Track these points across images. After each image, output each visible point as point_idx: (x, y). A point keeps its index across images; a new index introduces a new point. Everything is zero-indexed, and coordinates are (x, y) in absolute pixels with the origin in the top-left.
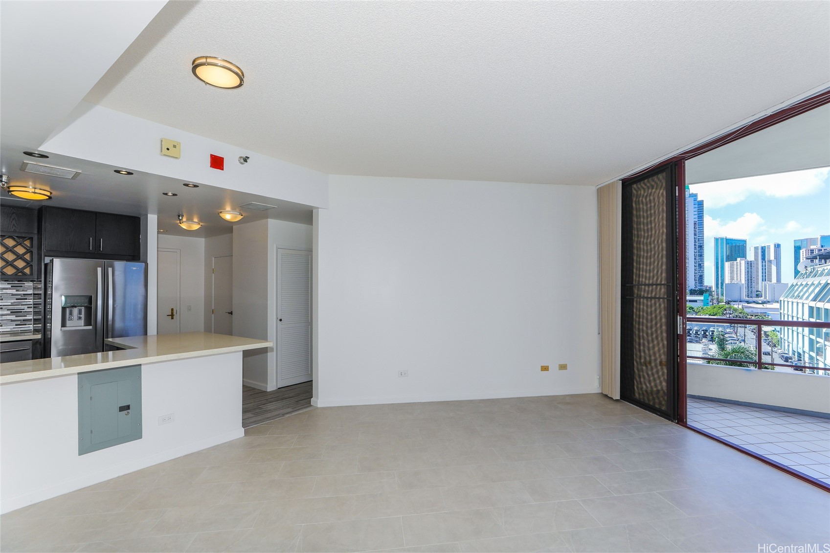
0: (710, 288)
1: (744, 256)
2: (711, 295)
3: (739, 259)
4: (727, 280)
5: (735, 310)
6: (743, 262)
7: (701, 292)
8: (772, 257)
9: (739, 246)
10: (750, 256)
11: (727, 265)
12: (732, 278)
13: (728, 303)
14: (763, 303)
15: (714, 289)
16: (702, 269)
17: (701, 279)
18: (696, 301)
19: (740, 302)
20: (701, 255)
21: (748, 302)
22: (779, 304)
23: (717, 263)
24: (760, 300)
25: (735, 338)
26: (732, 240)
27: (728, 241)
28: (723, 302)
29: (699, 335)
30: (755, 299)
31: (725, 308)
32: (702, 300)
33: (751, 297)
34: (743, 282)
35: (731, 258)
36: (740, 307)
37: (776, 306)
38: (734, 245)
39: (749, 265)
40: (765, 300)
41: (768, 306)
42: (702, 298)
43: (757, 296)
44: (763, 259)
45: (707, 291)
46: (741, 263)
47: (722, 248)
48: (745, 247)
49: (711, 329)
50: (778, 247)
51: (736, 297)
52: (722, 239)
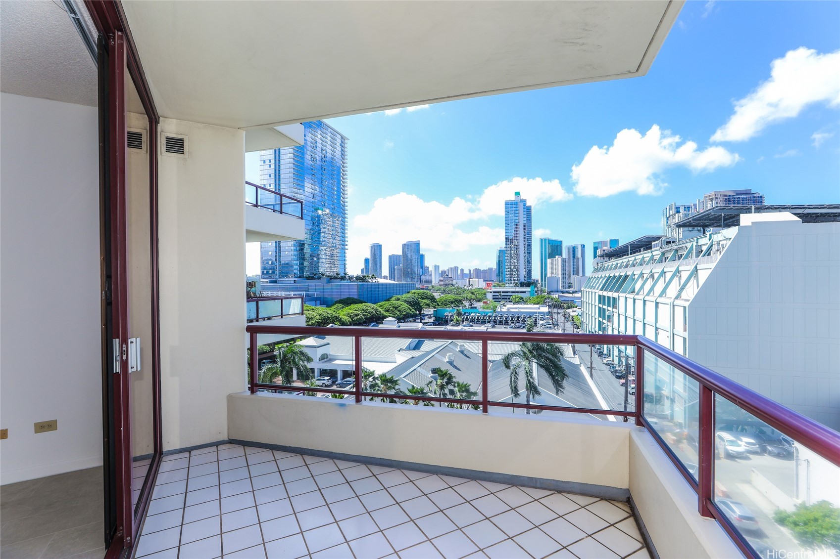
0: (537, 281)
1: (560, 254)
2: (536, 286)
3: (557, 257)
4: (549, 275)
5: (552, 299)
6: (560, 259)
7: (528, 285)
8: (580, 256)
9: (557, 246)
10: (565, 255)
11: (549, 261)
12: (552, 273)
13: (549, 293)
14: (573, 292)
15: (540, 281)
16: (530, 265)
17: (529, 273)
18: (525, 292)
19: (558, 292)
20: (530, 253)
21: (563, 292)
22: (580, 293)
23: (542, 260)
24: (571, 290)
25: (551, 323)
26: (552, 240)
27: (550, 241)
28: (545, 293)
29: (525, 321)
30: (567, 290)
31: (545, 297)
32: (529, 291)
33: (565, 288)
34: (560, 276)
35: (552, 256)
36: (557, 296)
37: (579, 295)
38: (554, 244)
39: (564, 261)
40: (574, 290)
41: (576, 295)
42: (529, 289)
43: (570, 287)
44: (574, 257)
45: (533, 283)
46: (558, 259)
47: (545, 246)
48: (561, 247)
49: (534, 316)
50: (583, 247)
51: (554, 288)
52: (545, 239)
